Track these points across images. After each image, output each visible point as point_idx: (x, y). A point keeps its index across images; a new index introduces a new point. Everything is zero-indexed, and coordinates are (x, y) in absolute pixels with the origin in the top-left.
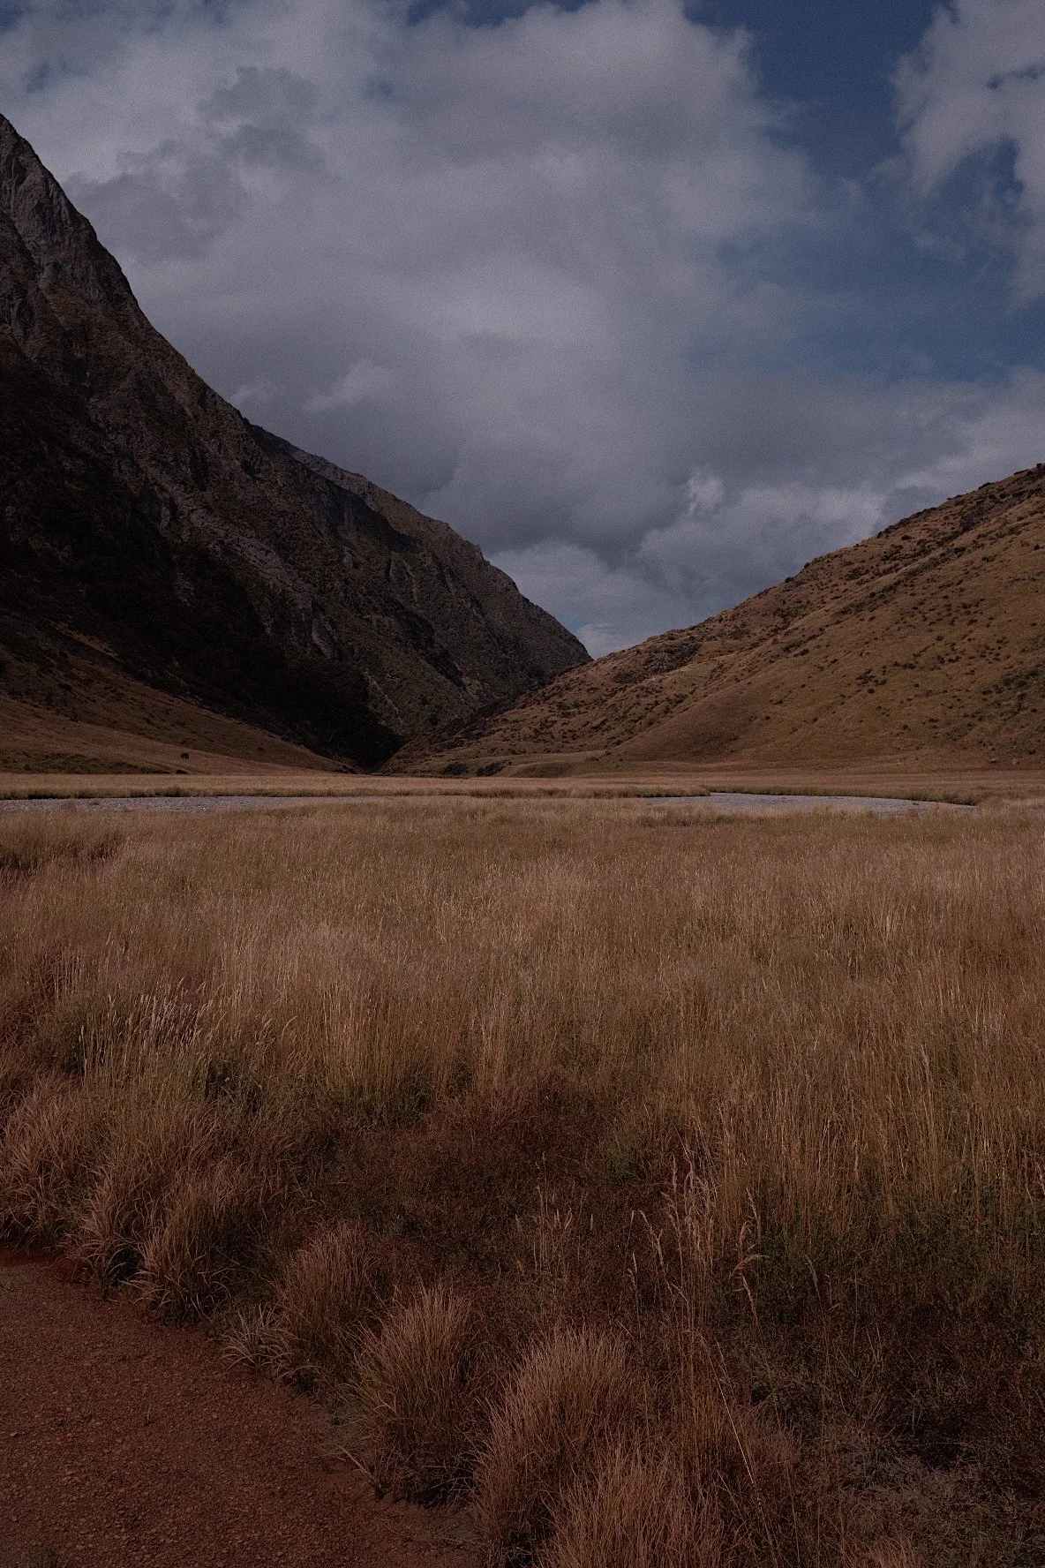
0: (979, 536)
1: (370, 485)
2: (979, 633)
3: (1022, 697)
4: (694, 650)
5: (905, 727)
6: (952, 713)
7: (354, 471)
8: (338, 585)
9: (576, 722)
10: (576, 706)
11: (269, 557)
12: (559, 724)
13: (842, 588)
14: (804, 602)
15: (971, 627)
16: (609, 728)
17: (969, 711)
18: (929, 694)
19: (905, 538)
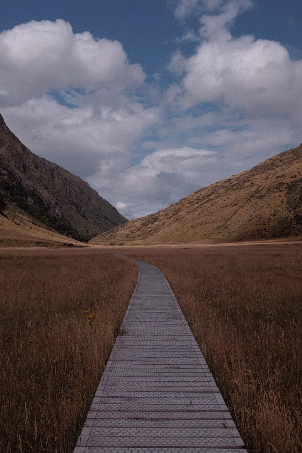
0: (214, 197)
1: (58, 166)
2: (213, 218)
3: (220, 230)
4: (157, 219)
5: (200, 236)
6: (208, 233)
7: (53, 162)
8: (61, 198)
9: (135, 234)
10: (134, 231)
11: (44, 191)
12: (131, 235)
13: (188, 206)
14: (180, 208)
15: (212, 217)
16: (142, 236)
17: (211, 233)
18: (204, 230)
19: (200, 195)
